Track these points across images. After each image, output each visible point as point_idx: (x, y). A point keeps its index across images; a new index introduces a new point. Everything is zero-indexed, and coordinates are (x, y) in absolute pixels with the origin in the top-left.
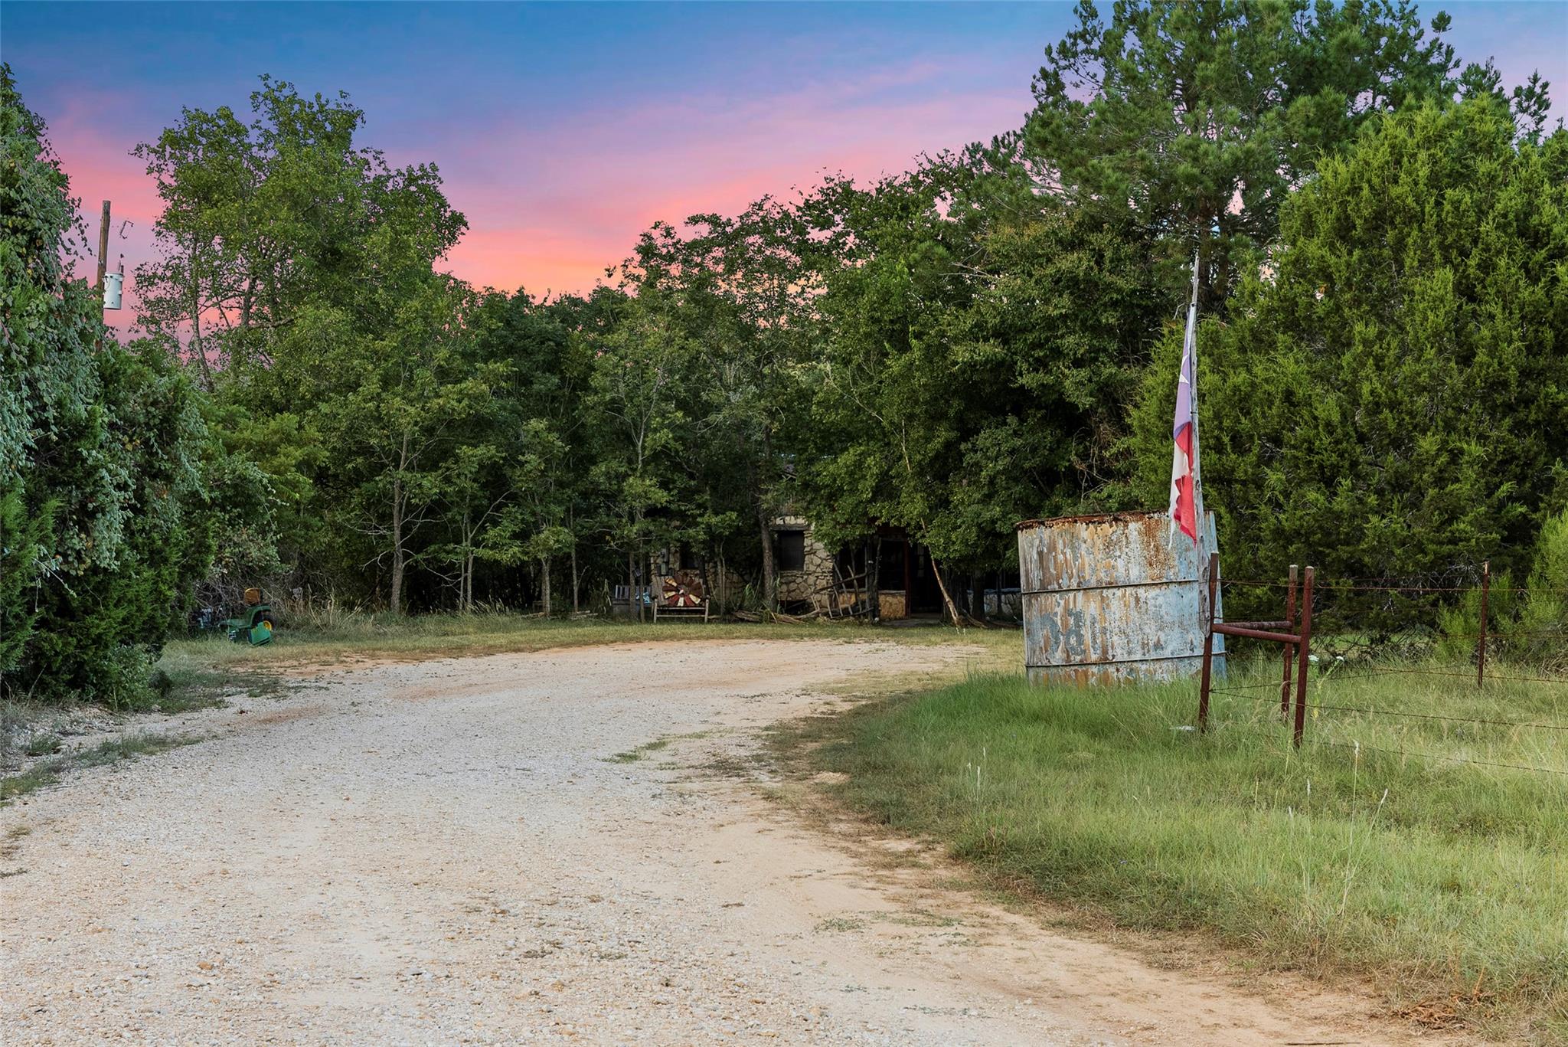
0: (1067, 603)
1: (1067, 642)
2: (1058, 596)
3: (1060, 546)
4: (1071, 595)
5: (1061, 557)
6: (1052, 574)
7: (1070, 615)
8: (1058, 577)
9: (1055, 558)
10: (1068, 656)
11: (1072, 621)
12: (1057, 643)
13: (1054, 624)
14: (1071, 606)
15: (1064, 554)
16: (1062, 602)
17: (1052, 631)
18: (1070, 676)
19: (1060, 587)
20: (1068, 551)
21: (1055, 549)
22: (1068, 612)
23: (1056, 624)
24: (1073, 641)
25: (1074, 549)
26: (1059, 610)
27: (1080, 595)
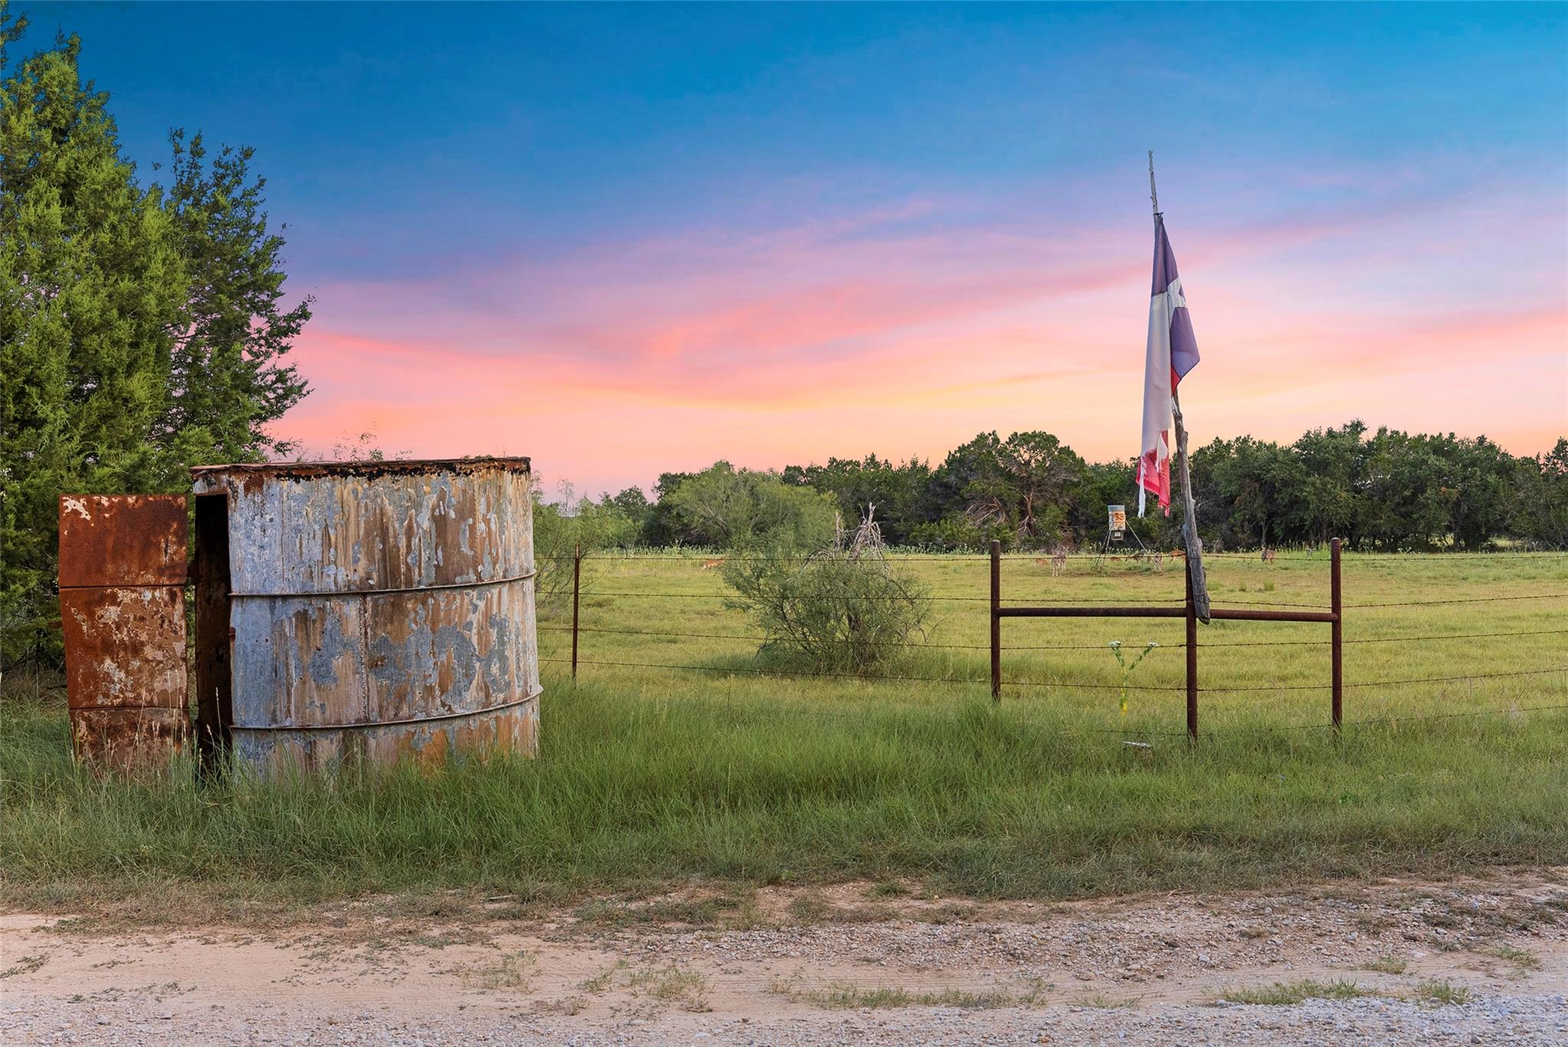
0: (489, 607)
1: (487, 672)
2: (474, 593)
3: (481, 508)
4: (495, 591)
5: (481, 526)
6: (464, 556)
7: (492, 626)
8: (476, 562)
9: (472, 528)
10: (487, 696)
11: (494, 633)
12: (468, 676)
13: (464, 642)
14: (495, 611)
15: (487, 521)
16: (481, 604)
17: (459, 657)
18: (488, 729)
19: (479, 578)
20: (493, 517)
21: (472, 512)
22: (490, 620)
23: (469, 643)
24: (495, 669)
25: (500, 513)
26: (475, 618)
27: (505, 589)
